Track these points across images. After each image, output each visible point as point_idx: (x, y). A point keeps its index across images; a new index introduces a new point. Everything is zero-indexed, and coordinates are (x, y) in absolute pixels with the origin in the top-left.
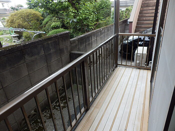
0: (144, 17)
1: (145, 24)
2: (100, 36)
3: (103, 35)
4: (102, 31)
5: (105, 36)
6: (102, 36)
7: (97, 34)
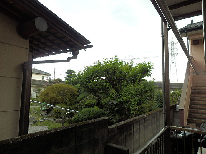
0: (197, 105)
1: (200, 113)
2: (144, 125)
3: (148, 123)
4: (147, 118)
5: (150, 124)
6: (146, 124)
7: (140, 122)
